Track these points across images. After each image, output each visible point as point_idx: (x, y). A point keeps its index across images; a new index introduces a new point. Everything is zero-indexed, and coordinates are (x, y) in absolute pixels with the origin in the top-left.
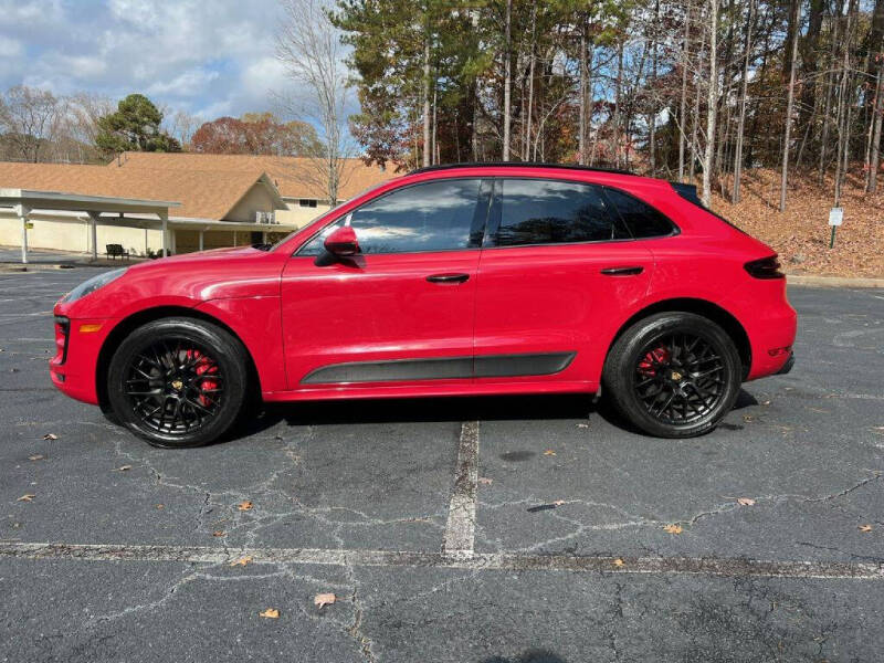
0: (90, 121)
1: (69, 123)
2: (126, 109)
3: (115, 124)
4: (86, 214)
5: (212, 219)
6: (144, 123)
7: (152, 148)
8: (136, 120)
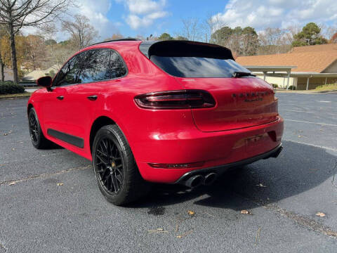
0: (292, 37)
1: (284, 39)
2: (306, 29)
3: (300, 36)
4: (262, 73)
5: (316, 72)
6: (312, 34)
7: (314, 44)
8: (309, 34)
